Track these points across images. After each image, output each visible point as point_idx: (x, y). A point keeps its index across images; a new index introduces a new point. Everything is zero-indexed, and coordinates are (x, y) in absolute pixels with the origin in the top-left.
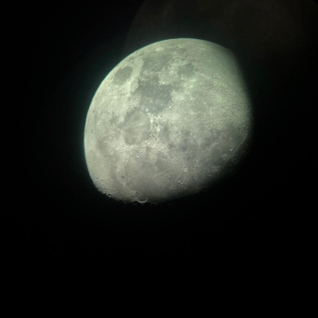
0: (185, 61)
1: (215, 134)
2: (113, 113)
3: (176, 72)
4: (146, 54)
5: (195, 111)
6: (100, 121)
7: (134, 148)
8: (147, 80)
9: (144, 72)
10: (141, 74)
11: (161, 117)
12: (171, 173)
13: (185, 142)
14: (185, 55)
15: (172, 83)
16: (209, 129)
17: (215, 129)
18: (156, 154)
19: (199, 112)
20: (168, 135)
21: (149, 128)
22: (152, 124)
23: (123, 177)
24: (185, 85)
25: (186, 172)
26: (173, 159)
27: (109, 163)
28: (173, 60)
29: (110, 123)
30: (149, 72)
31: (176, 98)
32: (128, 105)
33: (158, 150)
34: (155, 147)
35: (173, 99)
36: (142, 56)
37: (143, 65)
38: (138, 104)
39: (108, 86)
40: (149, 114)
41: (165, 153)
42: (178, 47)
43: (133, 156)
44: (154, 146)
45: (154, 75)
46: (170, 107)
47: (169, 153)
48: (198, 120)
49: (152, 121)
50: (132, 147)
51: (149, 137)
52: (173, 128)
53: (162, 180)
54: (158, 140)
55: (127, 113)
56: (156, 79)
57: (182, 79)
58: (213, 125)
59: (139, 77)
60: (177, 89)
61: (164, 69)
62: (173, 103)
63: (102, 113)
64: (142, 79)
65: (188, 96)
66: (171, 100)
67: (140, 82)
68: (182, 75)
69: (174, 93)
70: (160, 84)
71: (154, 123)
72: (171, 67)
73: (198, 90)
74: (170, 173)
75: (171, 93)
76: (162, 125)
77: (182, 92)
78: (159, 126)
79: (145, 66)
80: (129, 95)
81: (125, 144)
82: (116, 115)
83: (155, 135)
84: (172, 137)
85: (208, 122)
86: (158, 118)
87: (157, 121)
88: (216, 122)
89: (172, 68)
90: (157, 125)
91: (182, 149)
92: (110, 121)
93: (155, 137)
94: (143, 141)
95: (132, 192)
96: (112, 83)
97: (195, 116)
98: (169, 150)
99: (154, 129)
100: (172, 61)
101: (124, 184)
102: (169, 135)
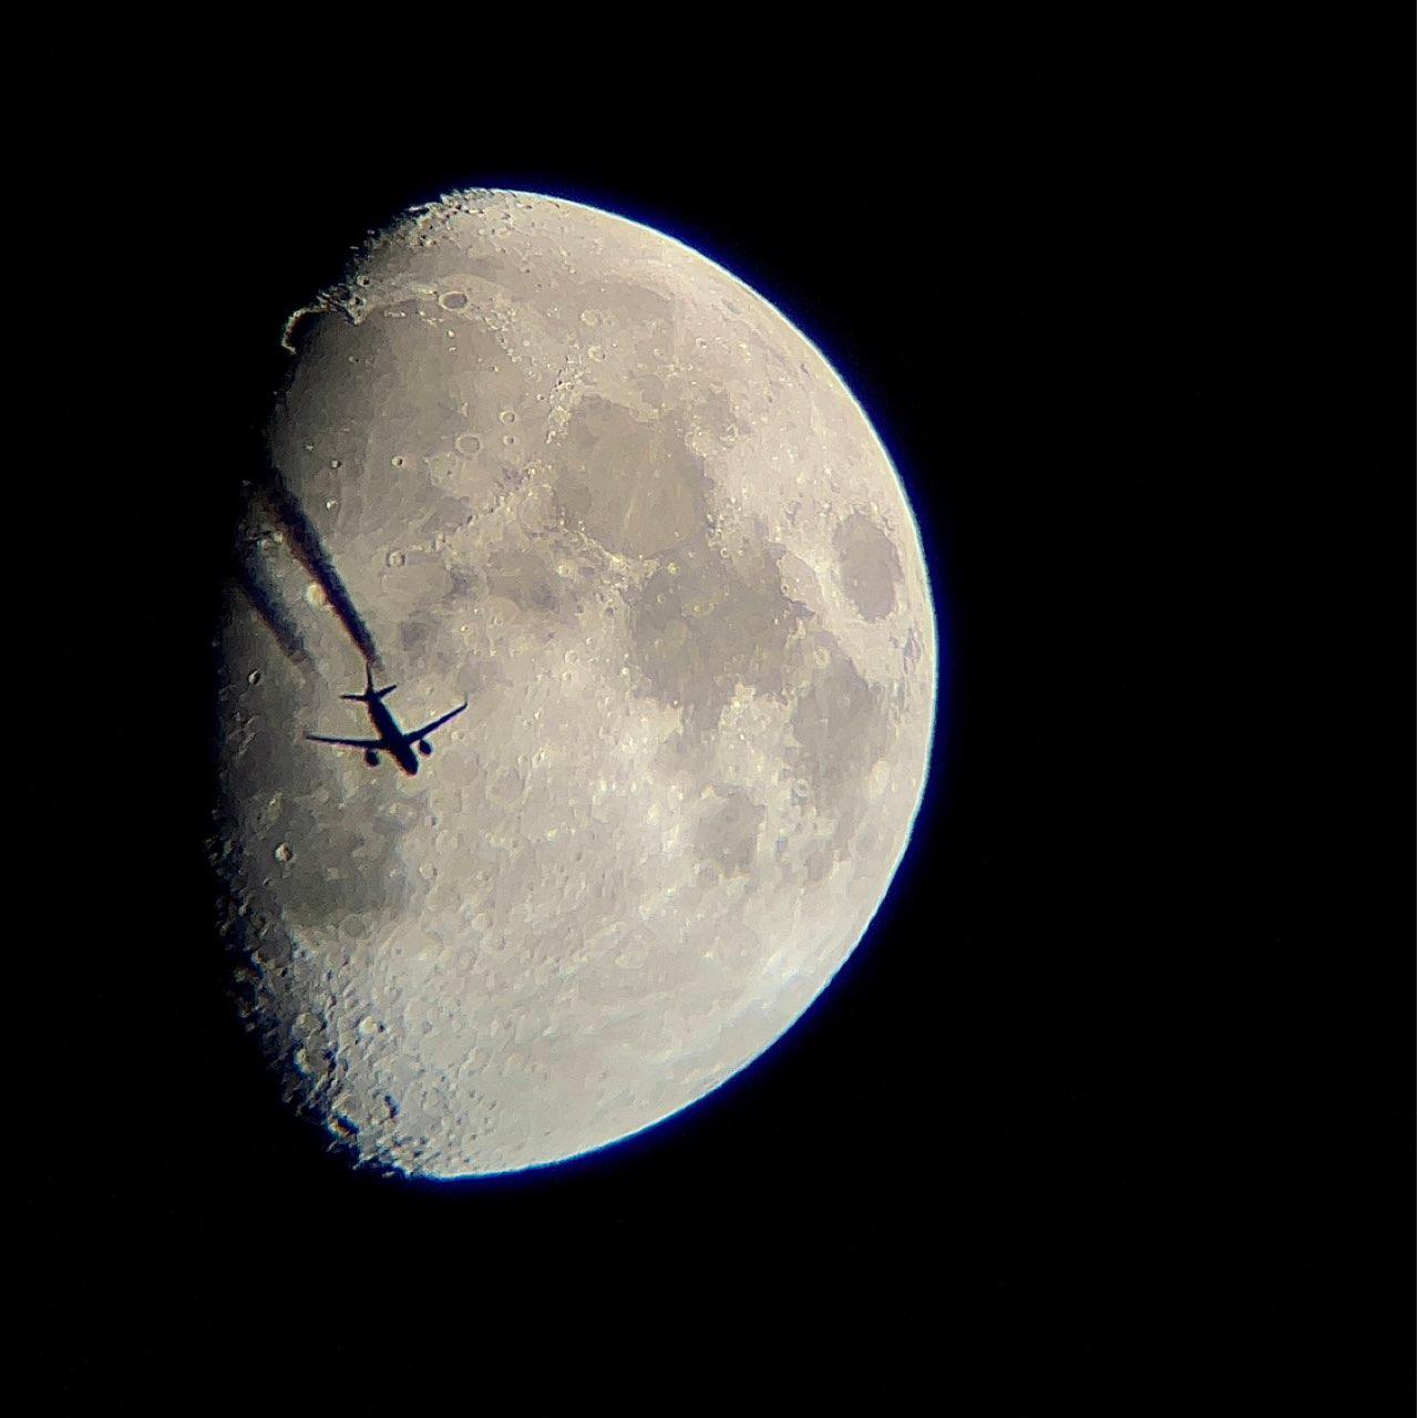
0: (772, 849)
1: (393, 810)
2: (746, 429)
3: (749, 783)
4: (891, 713)
5: (543, 771)
6: (747, 361)
7: (552, 419)
8: (787, 646)
9: (827, 656)
10: (826, 639)
11: (609, 611)
12: (339, 522)
13: (440, 655)
14: (795, 868)
15: (717, 740)
16: (433, 795)
17: (413, 823)
18: (467, 499)
19: (528, 788)
20: (515, 597)
21: (593, 533)
22: (601, 555)
23: (458, 301)
24: (676, 792)
25: (305, 591)
26: (399, 560)
27: (554, 283)
28: (802, 801)
29: (718, 390)
30: (816, 672)
31: (644, 719)
32: (738, 504)
33: (481, 516)
34: (501, 513)
35: (651, 702)
36: (895, 693)
37: (859, 670)
38: (718, 548)
39: (863, 485)
40: (652, 566)
41: (447, 541)
42: (841, 859)
43: (522, 398)
44: (507, 508)
45: (789, 687)
46: (624, 671)
47: (437, 557)
48: (497, 766)
49: (616, 561)
50: (563, 414)
51: (559, 511)
52: (533, 636)
53: (335, 464)
54: (522, 542)
55: (712, 483)
56: (771, 685)
57: (708, 793)
58: (440, 821)
59: (820, 622)
60: (679, 746)
61: (790, 740)
62: (636, 694)
63: (776, 386)
64: (805, 625)
65: (621, 778)
66: (652, 695)
67: (800, 610)
68: (722, 801)
69: (672, 722)
70: (739, 686)
71: (604, 567)
72: (784, 776)
73: (622, 832)
74: (342, 514)
75: (680, 710)
76: (574, 595)
77: (656, 762)
78: (578, 578)
79: (847, 676)
80: (777, 535)
81: (591, 390)
82: (731, 432)
83: (552, 538)
84: (496, 612)
85: (465, 808)
86: (613, 598)
87: (602, 583)
88: (446, 840)
89: (775, 779)
90: (587, 571)
91: (416, 625)
92: (725, 395)
93: (542, 535)
94: (557, 477)
95: (368, 305)
96: (867, 508)
97: (525, 759)
98: (448, 567)
99: (575, 552)
100: (801, 794)
101: (425, 291)
102: (512, 603)
